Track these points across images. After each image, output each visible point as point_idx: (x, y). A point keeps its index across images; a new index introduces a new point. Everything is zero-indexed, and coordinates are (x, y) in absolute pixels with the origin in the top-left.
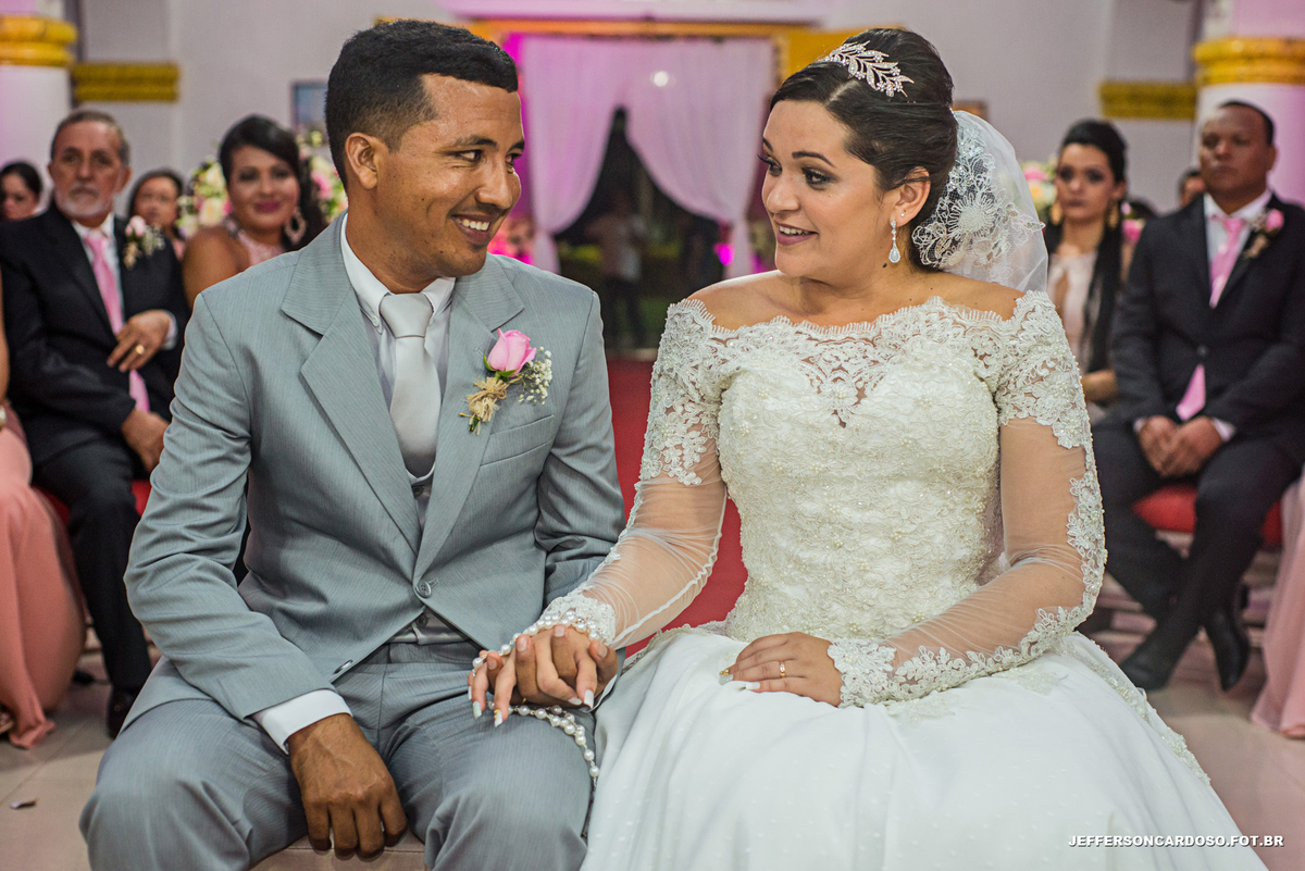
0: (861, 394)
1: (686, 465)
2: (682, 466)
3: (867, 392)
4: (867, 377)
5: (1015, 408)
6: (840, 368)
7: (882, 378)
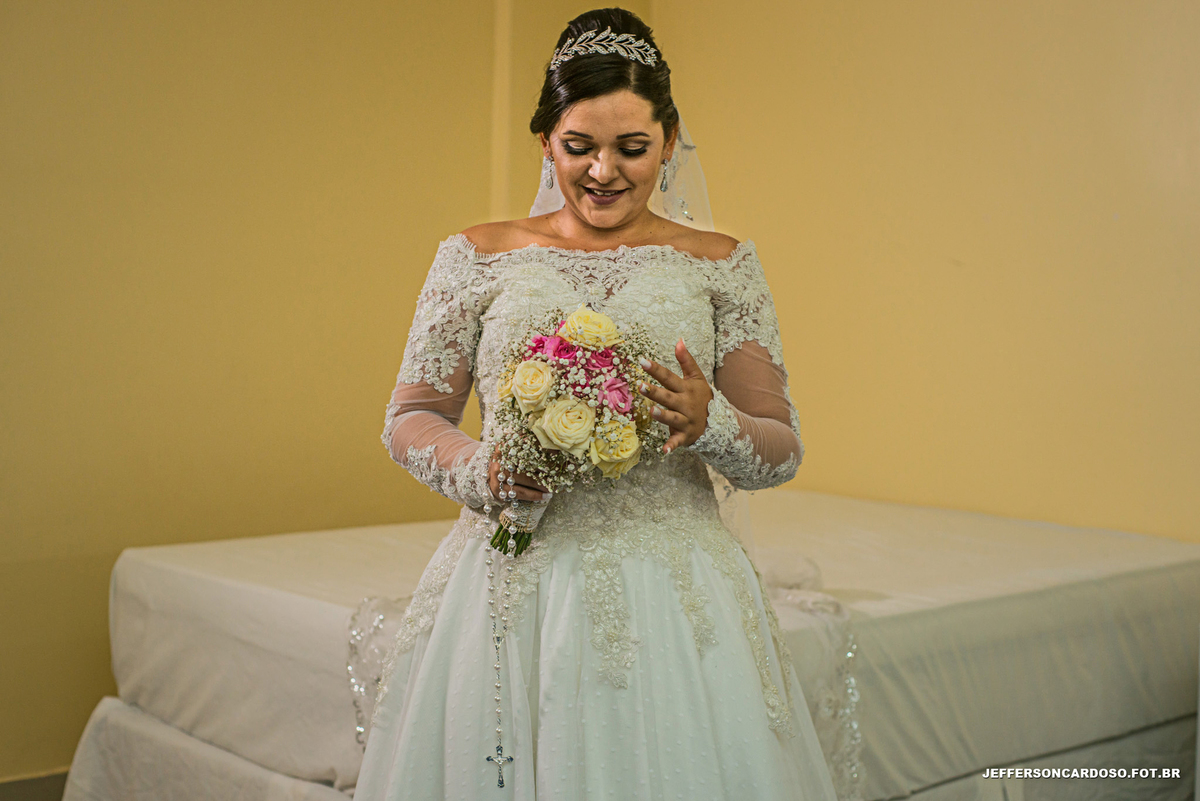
0: (609, 292)
1: (443, 376)
2: (439, 376)
3: (614, 291)
4: (613, 281)
5: (745, 331)
6: (591, 275)
7: (626, 282)
